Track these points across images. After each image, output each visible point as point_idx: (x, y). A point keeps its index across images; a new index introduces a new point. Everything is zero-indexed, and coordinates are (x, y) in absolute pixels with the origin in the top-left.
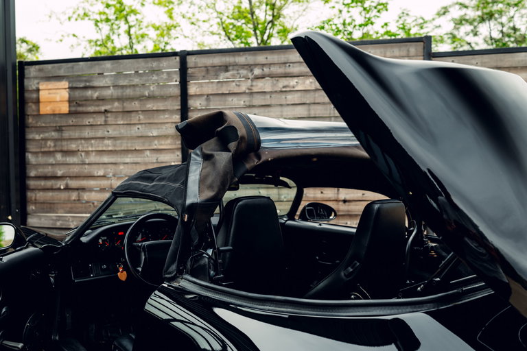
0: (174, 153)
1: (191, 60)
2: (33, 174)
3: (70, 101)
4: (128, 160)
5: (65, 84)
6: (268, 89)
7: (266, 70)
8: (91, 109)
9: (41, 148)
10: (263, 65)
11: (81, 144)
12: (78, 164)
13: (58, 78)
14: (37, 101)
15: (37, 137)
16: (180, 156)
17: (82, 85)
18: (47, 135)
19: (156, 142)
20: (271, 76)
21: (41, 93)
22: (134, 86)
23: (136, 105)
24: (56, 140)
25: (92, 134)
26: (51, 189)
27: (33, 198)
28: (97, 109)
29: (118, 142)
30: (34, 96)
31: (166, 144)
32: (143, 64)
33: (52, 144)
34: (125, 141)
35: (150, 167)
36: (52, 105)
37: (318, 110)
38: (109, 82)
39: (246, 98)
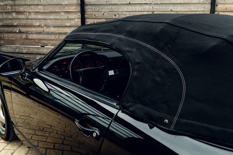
0: (76, 14)
4: (52, 17)
9: (4, 10)
11: (26, 8)
12: (25, 19)
16: (80, 16)
18: (7, 2)
19: (67, 8)
24: (12, 6)
25: (31, 3)
26: (12, 32)
27: (2, 37)
29: (46, 7)
31: (72, 9)
33: (10, 8)
34: (50, 7)
35: (64, 21)
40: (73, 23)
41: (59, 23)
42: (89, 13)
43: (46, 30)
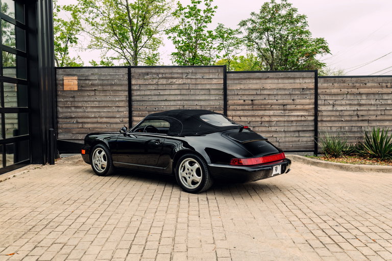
0: (125, 108)
1: (133, 70)
3: (79, 85)
4: (105, 111)
5: (76, 78)
6: (165, 83)
7: (164, 75)
8: (88, 89)
9: (65, 105)
10: (163, 73)
11: (84, 103)
12: (82, 112)
13: (74, 75)
14: (63, 85)
15: (62, 100)
16: (128, 109)
17: (84, 78)
18: (67, 99)
19: (117, 103)
20: (165, 78)
21: (64, 81)
22: (108, 80)
23: (109, 88)
24: (71, 102)
25: (89, 99)
26: (69, 123)
27: (61, 127)
28: (91, 89)
29: (101, 103)
30: (61, 82)
31: (122, 104)
32: (112, 71)
33: (70, 104)
34: (104, 102)
35: (115, 113)
36: (70, 87)
37: (184, 92)
38: (96, 77)
39: (156, 86)
40: (122, 115)
41: (110, 115)
42: (135, 107)
43: (100, 120)
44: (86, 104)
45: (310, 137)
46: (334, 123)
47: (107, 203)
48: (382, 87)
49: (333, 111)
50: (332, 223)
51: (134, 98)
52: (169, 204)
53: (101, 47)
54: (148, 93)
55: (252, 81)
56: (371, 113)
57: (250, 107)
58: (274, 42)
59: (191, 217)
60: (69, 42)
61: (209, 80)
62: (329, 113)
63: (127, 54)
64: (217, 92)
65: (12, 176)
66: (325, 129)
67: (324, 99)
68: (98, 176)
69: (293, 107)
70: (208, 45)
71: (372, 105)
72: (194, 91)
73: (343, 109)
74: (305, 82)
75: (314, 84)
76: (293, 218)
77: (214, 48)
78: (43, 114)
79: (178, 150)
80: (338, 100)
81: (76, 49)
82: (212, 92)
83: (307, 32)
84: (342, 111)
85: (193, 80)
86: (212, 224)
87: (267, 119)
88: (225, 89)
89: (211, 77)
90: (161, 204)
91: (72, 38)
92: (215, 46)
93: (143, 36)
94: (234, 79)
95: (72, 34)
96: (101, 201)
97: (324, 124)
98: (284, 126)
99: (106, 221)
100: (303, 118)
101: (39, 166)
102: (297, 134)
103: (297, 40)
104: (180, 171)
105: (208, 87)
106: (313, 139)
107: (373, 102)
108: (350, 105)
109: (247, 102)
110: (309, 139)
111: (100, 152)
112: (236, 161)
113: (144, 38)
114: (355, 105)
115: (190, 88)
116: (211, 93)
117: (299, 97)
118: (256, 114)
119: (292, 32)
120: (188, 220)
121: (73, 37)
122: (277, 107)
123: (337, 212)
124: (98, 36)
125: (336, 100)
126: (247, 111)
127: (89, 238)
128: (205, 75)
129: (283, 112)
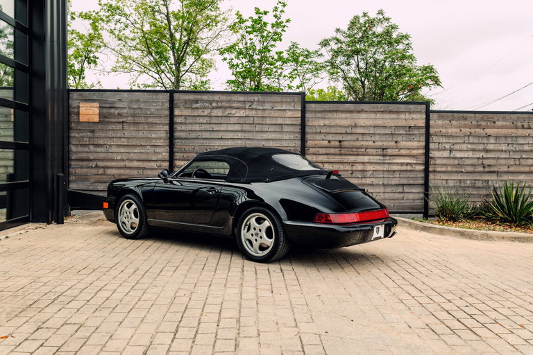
0: (164, 148)
1: (176, 96)
2: (74, 157)
3: (100, 115)
4: (136, 151)
5: (97, 104)
6: (220, 114)
7: (219, 104)
8: (113, 120)
9: (80, 142)
10: (218, 101)
11: (107, 140)
12: (104, 152)
13: (94, 101)
14: (78, 114)
15: (77, 135)
16: (169, 149)
17: (108, 106)
18: (84, 134)
19: (154, 141)
20: (221, 108)
21: (80, 109)
22: (142, 108)
23: (142, 119)
24: (90, 138)
25: (114, 135)
26: (85, 167)
27: (74, 173)
28: (117, 120)
29: (131, 140)
30: (76, 110)
31: (159, 143)
32: (147, 96)
33: (87, 140)
34: (135, 139)
35: (150, 155)
36: (88, 117)
37: (247, 128)
38: (126, 105)
39: (208, 119)
40: (160, 157)
41: (144, 157)
42: (179, 147)
43: (128, 164)
44: (109, 142)
45: (419, 193)
46: (451, 174)
47: (140, 272)
48: (516, 127)
49: (449, 158)
50: (459, 303)
51: (176, 134)
52: (228, 276)
53: (131, 70)
54: (197, 127)
55: (340, 115)
56: (502, 162)
57: (337, 151)
58: (366, 69)
59: (260, 293)
60: (86, 62)
61: (282, 112)
62: (445, 161)
63: (166, 81)
64: (291, 129)
65: (4, 237)
66: (439, 183)
67: (438, 141)
68: (125, 239)
69: (395, 152)
70: (276, 72)
71: (502, 151)
72: (260, 126)
73: (463, 156)
74: (413, 119)
75: (424, 121)
76: (404, 296)
77: (285, 76)
78: (50, 155)
79: (240, 202)
80: (456, 143)
81: (95, 72)
82: (286, 129)
83: (411, 57)
84: (462, 158)
85: (259, 112)
86: (291, 302)
87: (360, 167)
88: (303, 125)
89: (284, 108)
90: (217, 276)
91: (90, 58)
92: (286, 72)
93: (188, 57)
94: (316, 112)
95: (90, 52)
96: (132, 271)
97: (438, 176)
98: (383, 177)
99: (140, 295)
100: (409, 168)
101: (43, 225)
102: (400, 189)
103: (397, 67)
104: (243, 232)
105: (280, 121)
106: (422, 195)
107: (504, 147)
108: (473, 150)
109: (332, 143)
110: (417, 196)
111: (129, 206)
112: (323, 218)
113: (190, 60)
114: (479, 151)
115: (256, 122)
116: (284, 130)
117: (404, 139)
118: (345, 161)
119: (390, 57)
120: (257, 297)
121: (91, 55)
122: (374, 151)
123: (464, 289)
124: (127, 54)
125: (454, 144)
126: (333, 157)
127: (117, 317)
128: (276, 104)
129: (381, 158)
